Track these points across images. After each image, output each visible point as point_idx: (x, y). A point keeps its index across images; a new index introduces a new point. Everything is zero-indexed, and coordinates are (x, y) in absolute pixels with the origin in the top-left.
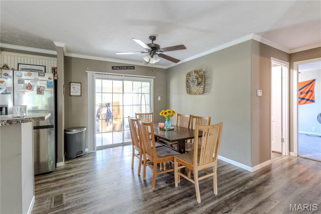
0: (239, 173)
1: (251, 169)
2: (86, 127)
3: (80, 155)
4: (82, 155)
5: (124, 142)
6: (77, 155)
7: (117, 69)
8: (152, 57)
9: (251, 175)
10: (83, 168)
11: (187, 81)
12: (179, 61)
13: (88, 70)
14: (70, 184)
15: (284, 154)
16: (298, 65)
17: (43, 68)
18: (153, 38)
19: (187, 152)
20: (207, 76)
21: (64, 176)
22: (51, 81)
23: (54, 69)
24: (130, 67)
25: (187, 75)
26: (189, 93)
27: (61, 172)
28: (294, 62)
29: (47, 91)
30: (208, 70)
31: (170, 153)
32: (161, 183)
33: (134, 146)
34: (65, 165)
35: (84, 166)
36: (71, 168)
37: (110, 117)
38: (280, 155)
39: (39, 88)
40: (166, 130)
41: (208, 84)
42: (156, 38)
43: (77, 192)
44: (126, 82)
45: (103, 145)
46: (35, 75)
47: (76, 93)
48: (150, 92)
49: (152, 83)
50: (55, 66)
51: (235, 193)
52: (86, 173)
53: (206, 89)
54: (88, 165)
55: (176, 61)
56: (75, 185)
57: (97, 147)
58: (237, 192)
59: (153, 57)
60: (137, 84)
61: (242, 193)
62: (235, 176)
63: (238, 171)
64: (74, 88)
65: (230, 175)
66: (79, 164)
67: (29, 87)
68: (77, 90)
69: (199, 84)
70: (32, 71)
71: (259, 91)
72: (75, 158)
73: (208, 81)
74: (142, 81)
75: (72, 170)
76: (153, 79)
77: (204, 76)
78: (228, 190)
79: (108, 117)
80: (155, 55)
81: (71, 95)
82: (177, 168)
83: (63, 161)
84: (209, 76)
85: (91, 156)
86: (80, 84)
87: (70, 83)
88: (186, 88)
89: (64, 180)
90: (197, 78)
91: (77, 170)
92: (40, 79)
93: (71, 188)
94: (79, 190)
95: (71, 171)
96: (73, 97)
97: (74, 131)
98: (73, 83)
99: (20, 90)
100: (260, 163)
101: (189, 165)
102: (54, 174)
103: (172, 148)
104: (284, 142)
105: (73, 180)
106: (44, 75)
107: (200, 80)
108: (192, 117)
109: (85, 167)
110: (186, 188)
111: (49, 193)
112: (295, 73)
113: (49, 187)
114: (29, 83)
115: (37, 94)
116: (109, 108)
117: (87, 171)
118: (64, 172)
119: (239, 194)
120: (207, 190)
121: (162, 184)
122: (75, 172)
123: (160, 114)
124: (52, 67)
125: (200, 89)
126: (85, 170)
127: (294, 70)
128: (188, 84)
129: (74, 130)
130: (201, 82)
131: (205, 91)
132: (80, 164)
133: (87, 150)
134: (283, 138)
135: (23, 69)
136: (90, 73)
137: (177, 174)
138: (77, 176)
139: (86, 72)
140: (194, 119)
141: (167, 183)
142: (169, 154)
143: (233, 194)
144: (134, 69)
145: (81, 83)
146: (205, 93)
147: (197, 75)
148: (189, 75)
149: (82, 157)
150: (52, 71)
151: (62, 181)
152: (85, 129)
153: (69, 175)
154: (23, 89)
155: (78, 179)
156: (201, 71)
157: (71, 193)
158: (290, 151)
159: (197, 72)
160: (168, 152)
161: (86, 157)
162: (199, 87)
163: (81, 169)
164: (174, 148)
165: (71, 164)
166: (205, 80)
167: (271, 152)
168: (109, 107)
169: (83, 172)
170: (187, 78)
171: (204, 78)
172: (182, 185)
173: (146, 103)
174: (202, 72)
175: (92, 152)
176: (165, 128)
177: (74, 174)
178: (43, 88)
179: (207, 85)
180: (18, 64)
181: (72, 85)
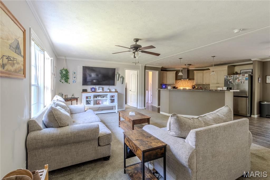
6: (266, 116)
17: (251, 70)
22: (247, 77)
67: (239, 81)
83: (254, 115)
97: (265, 103)
106: (244, 75)
135: (243, 72)
180: (241, 70)
181: (268, 77)
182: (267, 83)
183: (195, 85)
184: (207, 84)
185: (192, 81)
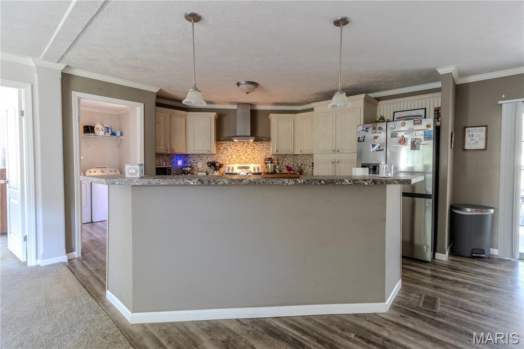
2: (493, 208)
3: (479, 255)
4: (483, 258)
6: (472, 253)
10: (480, 279)
13: (503, 100)
14: (451, 291)
17: (422, 112)
21: (444, 276)
22: (429, 129)
23: (438, 111)
27: (441, 268)
29: (424, 144)
34: (448, 261)
35: (483, 277)
36: (458, 270)
39: (414, 142)
43: (460, 308)
46: (409, 124)
47: (475, 145)
50: (439, 106)
52: (485, 290)
54: (491, 278)
56: (459, 296)
57: (521, 253)
64: (472, 135)
66: (473, 269)
67: (403, 141)
68: (477, 139)
70: (406, 120)
72: (469, 257)
75: (458, 273)
81: (466, 148)
83: (445, 254)
85: (502, 265)
86: (484, 128)
87: (465, 128)
89: (444, 281)
91: (467, 276)
92: (415, 129)
93: (452, 297)
94: (465, 308)
95: (456, 274)
96: (468, 153)
98: (471, 128)
99: (393, 146)
102: (430, 266)
105: (457, 288)
106: (421, 123)
109: (484, 279)
111: (420, 287)
113: (421, 279)
114: (403, 136)
115: (411, 149)
118: (445, 270)
122: (464, 279)
124: (435, 108)
126: (484, 284)
132: (476, 270)
133: (495, 252)
135: (399, 119)
136: (507, 104)
138: (466, 286)
139: (500, 102)
145: (486, 126)
149: (483, 261)
150: (435, 114)
151: (440, 281)
152: (492, 211)
153: (452, 277)
154: (396, 144)
155: (466, 291)
157: (450, 304)
161: (490, 263)
163: (475, 278)
165: (459, 263)
169: (478, 284)
175: (506, 258)
177: (461, 280)
178: (419, 141)
180: (394, 112)
181: (469, 132)
182: (466, 150)
183: (273, 158)
184: (305, 152)
185: (265, 144)
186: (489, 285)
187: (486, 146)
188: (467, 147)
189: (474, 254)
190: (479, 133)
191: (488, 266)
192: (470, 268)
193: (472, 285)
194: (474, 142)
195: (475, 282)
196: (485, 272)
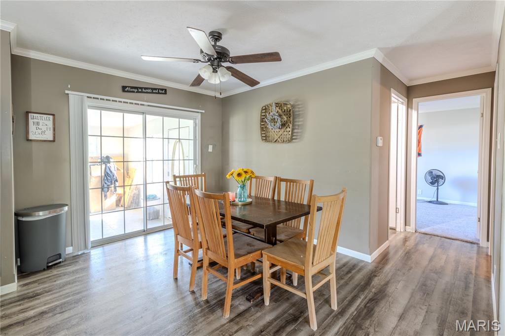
0: (354, 266)
1: (368, 258)
2: (67, 205)
3: (55, 262)
4: (60, 263)
5: (148, 228)
6: (48, 263)
7: (134, 92)
8: (215, 71)
9: (370, 267)
10: (67, 291)
11: (262, 120)
12: (257, 83)
13: (69, 90)
15: (398, 229)
16: (418, 103)
18: (216, 36)
19: (281, 241)
20: (298, 113)
21: (21, 316)
24: (159, 89)
25: (263, 110)
26: (264, 140)
27: (12, 307)
28: (414, 99)
30: (299, 103)
31: (253, 246)
32: (238, 303)
33: (179, 237)
34: (20, 289)
35: (69, 286)
36: (38, 295)
37: (111, 182)
38: (394, 231)
40: (238, 205)
41: (298, 125)
42: (223, 37)
44: (149, 118)
45: (104, 237)
47: (41, 136)
48: (195, 137)
49: (198, 121)
51: (361, 302)
52: (77, 302)
53: (295, 134)
54: (77, 284)
55: (252, 82)
57: (92, 241)
58: (363, 300)
59: (217, 72)
60: (171, 122)
61: (371, 300)
62: (349, 272)
63: (350, 263)
64: (38, 123)
65: (343, 271)
66: (55, 283)
68: (44, 128)
69: (284, 125)
71: (379, 138)
72: (44, 270)
73: (299, 122)
74: (179, 117)
75: (39, 299)
76: (199, 115)
77: (293, 112)
78: (349, 298)
79: (106, 182)
80: (221, 68)
82: (267, 272)
84: (300, 112)
85: (80, 262)
86: (51, 117)
87: (28, 113)
88: (260, 130)
89: (24, 324)
90: (280, 116)
91: (51, 297)
96: (34, 144)
97: (42, 215)
98: (35, 115)
100: (378, 247)
101: (293, 266)
103: (248, 235)
104: (398, 213)
105: (46, 323)
107: (286, 119)
108: (278, 180)
109: (71, 288)
110: (285, 306)
112: (414, 114)
116: (108, 165)
117: (78, 296)
119: (368, 303)
120: (320, 304)
121: (240, 304)
122: (49, 303)
123: (227, 176)
125: (285, 133)
126: (73, 295)
127: (413, 111)
128: (263, 125)
129: (41, 213)
130: (287, 122)
131: (293, 137)
132: (58, 282)
133: (69, 250)
134: (398, 207)
136: (74, 97)
137: (268, 283)
138: (56, 312)
139: (67, 92)
140: (283, 184)
141: (249, 300)
142: (252, 248)
143: (360, 304)
144: (165, 93)
145: (53, 115)
146: (294, 141)
147: (280, 111)
148: (265, 109)
149: (61, 266)
152: (66, 208)
155: (59, 318)
156: (286, 104)
158: (406, 225)
159: (280, 105)
160: (249, 244)
162: (283, 130)
163: (61, 293)
164: (254, 235)
165: (36, 284)
166: (293, 119)
167: (389, 229)
168: (109, 163)
169: (68, 299)
170: (261, 115)
171: (293, 116)
172: (276, 301)
173: (184, 157)
174: (288, 106)
175: (80, 253)
176: (237, 200)
177: (47, 306)
179: (297, 127)
181: (33, 119)
182: (31, 140)
186: (78, 293)
187: (54, 137)
188: (31, 137)
189: (50, 263)
190: (46, 122)
191: (69, 270)
192: (52, 284)
193: (61, 306)
194: (40, 131)
195: (64, 298)
196: (69, 279)
